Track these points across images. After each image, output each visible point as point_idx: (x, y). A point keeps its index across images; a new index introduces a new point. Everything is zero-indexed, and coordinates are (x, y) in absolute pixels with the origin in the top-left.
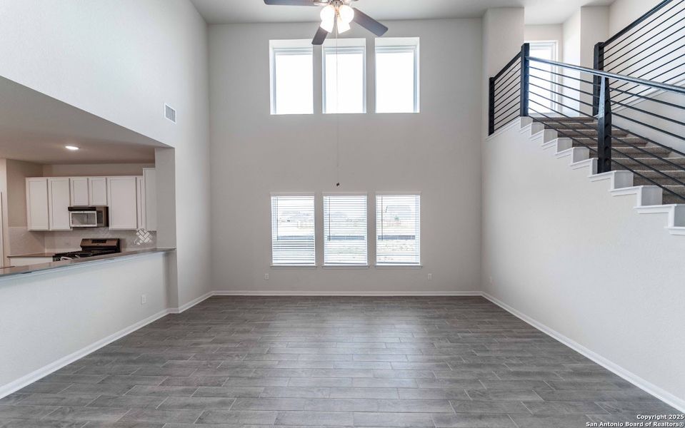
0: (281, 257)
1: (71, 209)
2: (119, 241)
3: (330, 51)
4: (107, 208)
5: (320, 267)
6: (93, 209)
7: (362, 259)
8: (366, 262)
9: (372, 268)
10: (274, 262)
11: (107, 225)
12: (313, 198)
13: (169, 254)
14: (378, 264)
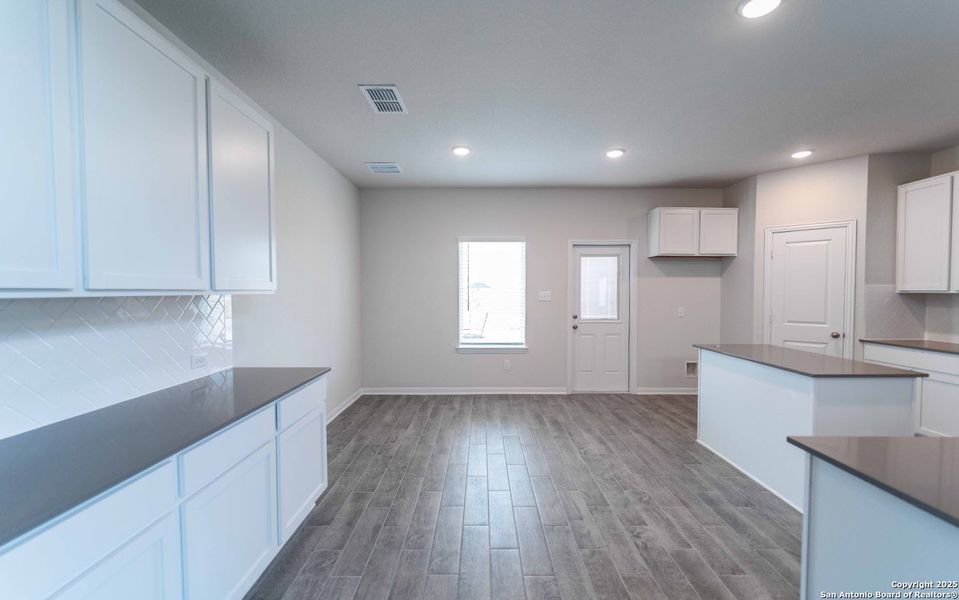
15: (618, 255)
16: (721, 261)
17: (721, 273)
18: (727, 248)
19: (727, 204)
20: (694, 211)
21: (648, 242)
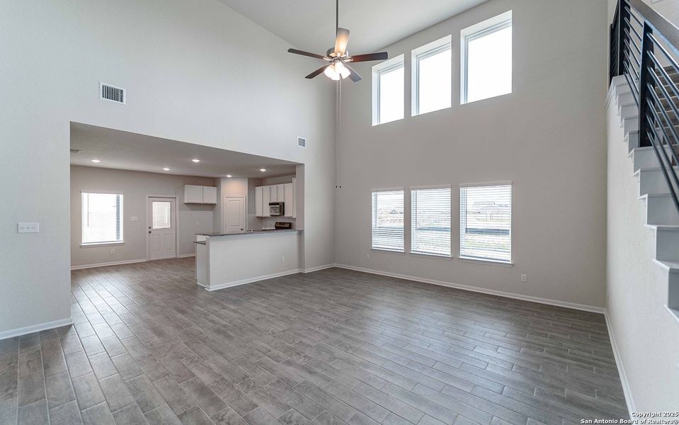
0: (379, 242)
1: (270, 204)
2: (290, 224)
3: (423, 56)
4: (284, 203)
5: (407, 254)
6: (278, 204)
7: (446, 251)
8: (450, 254)
9: (455, 260)
10: (373, 246)
11: (284, 214)
12: (402, 192)
13: (301, 233)
14: (461, 257)
15: (171, 202)
16: (212, 206)
17: (213, 210)
18: (214, 201)
19: (214, 186)
20: (202, 187)
21: (183, 198)
